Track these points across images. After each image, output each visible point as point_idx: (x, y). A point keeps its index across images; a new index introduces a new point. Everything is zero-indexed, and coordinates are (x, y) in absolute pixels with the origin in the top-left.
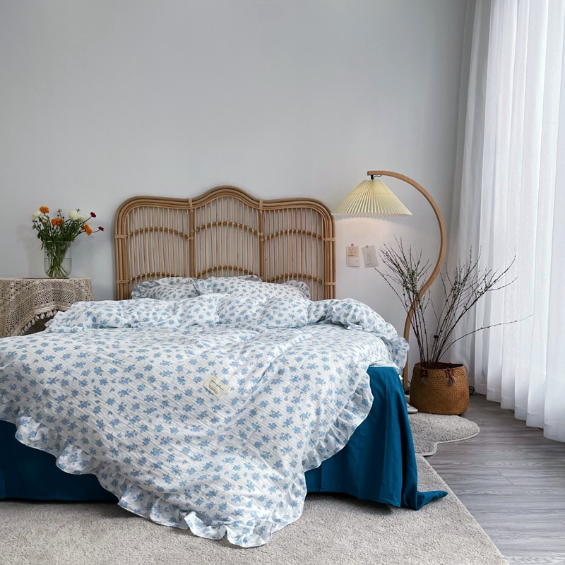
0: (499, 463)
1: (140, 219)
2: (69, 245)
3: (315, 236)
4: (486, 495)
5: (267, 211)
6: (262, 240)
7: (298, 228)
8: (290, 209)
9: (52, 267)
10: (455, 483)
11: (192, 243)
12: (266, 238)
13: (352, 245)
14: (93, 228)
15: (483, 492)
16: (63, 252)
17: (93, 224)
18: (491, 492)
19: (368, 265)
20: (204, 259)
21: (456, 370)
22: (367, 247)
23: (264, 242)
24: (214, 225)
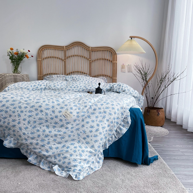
0: (178, 146)
1: (46, 53)
2: (21, 62)
3: (110, 61)
4: (175, 159)
5: (92, 51)
6: (90, 62)
7: (104, 58)
8: (101, 50)
9: (15, 70)
10: (162, 154)
11: (65, 62)
12: (92, 61)
13: (123, 64)
14: (29, 56)
15: (173, 158)
16: (18, 64)
17: (29, 54)
18: (176, 158)
19: (129, 72)
20: (70, 68)
21: (161, 110)
22: (129, 65)
23: (91, 63)
24: (73, 56)
